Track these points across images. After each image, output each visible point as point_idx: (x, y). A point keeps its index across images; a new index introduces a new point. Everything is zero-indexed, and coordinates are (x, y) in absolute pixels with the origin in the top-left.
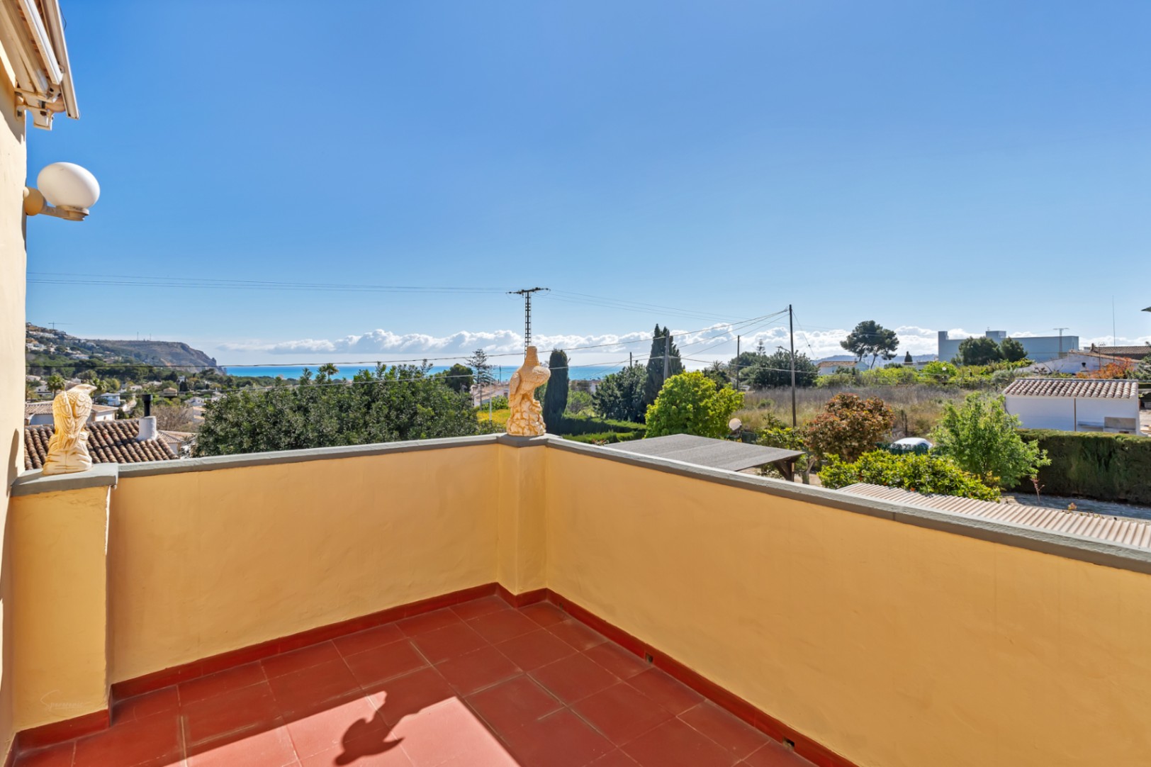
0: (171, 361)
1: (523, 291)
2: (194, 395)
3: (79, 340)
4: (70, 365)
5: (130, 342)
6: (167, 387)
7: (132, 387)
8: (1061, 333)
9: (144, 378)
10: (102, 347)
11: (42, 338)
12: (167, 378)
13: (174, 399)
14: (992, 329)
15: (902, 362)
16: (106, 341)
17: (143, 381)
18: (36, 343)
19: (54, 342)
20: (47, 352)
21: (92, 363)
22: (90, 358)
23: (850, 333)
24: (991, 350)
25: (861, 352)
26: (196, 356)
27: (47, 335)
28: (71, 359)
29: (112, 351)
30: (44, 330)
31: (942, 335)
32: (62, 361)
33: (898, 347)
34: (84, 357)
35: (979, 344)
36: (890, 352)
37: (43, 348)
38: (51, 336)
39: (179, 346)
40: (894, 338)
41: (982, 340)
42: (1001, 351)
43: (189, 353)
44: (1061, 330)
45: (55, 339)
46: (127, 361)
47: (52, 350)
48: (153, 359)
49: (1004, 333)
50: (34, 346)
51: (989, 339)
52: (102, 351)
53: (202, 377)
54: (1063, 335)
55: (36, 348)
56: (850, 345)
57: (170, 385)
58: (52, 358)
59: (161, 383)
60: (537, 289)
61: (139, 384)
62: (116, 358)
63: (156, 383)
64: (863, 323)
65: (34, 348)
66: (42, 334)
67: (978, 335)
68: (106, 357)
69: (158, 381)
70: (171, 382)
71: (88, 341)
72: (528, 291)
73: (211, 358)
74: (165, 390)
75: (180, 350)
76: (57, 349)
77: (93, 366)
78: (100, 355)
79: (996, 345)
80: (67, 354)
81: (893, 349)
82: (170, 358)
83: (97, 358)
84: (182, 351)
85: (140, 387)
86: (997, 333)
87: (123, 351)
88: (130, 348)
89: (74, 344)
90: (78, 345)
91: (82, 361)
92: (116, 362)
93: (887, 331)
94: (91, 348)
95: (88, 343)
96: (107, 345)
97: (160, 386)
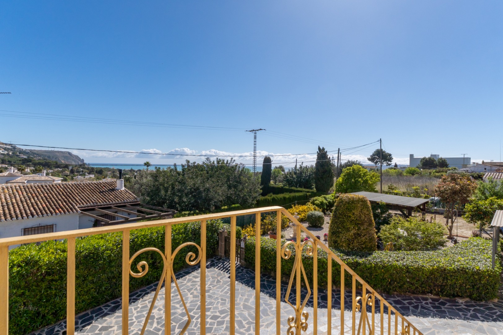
0: (64, 160)
1: (253, 130)
2: (77, 175)
3: (22, 149)
4: (20, 160)
5: (45, 151)
6: (65, 171)
7: (48, 171)
8: (464, 156)
9: (54, 167)
10: (33, 153)
11: (5, 148)
12: (64, 167)
13: (68, 177)
14: (433, 154)
15: (393, 167)
16: (34, 150)
17: (53, 168)
18: (3, 150)
19: (11, 150)
20: (8, 154)
21: (30, 160)
22: (28, 157)
23: (372, 154)
24: (433, 163)
25: (376, 163)
26: (75, 158)
27: (8, 147)
28: (19, 158)
29: (38, 155)
30: (6, 144)
31: (411, 156)
32: (15, 158)
33: (392, 160)
34: (25, 157)
35: (428, 160)
36: (389, 163)
37: (6, 152)
38: (10, 147)
39: (67, 153)
40: (391, 157)
41: (430, 158)
42: (437, 163)
43: (72, 156)
44: (464, 155)
45: (12, 149)
46: (45, 159)
47: (10, 153)
48: (56, 158)
49: (439, 155)
50: (2, 151)
51: (432, 158)
52: (32, 154)
53: (79, 167)
54: (465, 157)
55: (3, 153)
56: (372, 159)
57: (66, 170)
58: (11, 157)
59: (61, 169)
60: (261, 129)
61: (52, 170)
62: (39, 158)
63: (59, 169)
64: (377, 150)
65: (2, 153)
66: (5, 146)
67: (428, 156)
68: (35, 157)
69: (60, 168)
70: (66, 169)
71: (26, 150)
72: (255, 130)
73: (82, 159)
74: (64, 172)
75: (68, 155)
76: (13, 153)
77: (30, 161)
78: (32, 156)
79: (435, 161)
80: (17, 156)
81: (391, 162)
82: (63, 158)
83: (31, 157)
84: (69, 155)
85: (52, 171)
86: (435, 155)
87: (42, 155)
88: (46, 154)
89: (20, 151)
90: (22, 152)
91: (25, 159)
92: (40, 159)
93: (388, 153)
94: (28, 153)
95: (26, 151)
96: (35, 152)
97: (61, 171)
